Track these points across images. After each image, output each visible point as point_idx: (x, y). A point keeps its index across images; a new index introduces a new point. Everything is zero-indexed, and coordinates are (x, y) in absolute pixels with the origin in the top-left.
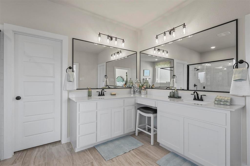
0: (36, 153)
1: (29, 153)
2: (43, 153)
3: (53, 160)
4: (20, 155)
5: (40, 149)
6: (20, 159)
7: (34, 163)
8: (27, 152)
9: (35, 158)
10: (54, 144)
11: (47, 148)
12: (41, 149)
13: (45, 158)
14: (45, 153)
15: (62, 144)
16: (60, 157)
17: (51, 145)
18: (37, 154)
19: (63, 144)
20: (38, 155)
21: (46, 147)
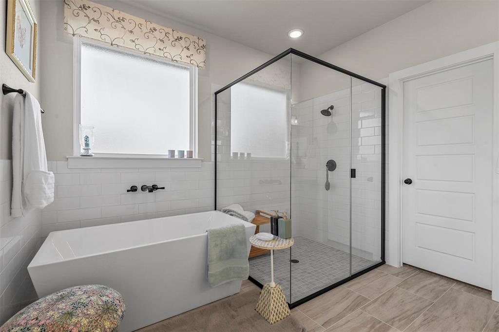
0: (431, 281)
1: (422, 275)
2: (441, 288)
3: (447, 309)
4: (408, 270)
5: (441, 281)
6: (404, 275)
7: (417, 291)
8: (419, 274)
9: (423, 287)
10: (473, 289)
11: (454, 286)
12: (443, 282)
13: (439, 297)
14: (445, 291)
15: (491, 300)
16: (465, 313)
17: (466, 288)
18: (431, 284)
19: (493, 301)
20: (431, 286)
21: (455, 284)
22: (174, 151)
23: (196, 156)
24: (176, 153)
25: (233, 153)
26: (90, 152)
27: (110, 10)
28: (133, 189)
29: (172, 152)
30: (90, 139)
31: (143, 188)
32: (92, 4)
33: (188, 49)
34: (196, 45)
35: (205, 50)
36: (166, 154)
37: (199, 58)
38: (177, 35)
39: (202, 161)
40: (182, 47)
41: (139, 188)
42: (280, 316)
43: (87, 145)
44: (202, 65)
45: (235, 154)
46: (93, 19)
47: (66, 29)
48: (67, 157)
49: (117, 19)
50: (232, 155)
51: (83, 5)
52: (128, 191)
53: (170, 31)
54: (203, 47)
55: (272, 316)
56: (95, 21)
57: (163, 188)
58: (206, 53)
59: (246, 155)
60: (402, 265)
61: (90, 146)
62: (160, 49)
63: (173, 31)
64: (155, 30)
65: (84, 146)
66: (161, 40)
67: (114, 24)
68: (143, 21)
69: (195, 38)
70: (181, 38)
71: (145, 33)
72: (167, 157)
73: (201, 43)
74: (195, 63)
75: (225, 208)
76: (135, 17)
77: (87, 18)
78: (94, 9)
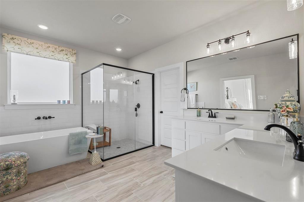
22: (65, 101)
23: (71, 102)
24: (61, 102)
25: (92, 101)
26: (16, 102)
27: (26, 39)
28: (39, 118)
29: (59, 101)
30: (16, 96)
31: (44, 118)
32: (17, 37)
33: (67, 55)
34: (71, 53)
35: (76, 55)
36: (56, 102)
37: (73, 59)
38: (60, 49)
39: (75, 105)
40: (64, 54)
41: (42, 118)
42: (97, 163)
43: (14, 99)
44: (74, 62)
45: (93, 101)
46: (17, 43)
47: (3, 48)
48: (4, 105)
49: (29, 43)
50: (91, 102)
51: (12, 38)
52: (36, 119)
53: (57, 47)
54: (75, 54)
55: (93, 163)
56: (18, 44)
57: (54, 117)
58: (76, 56)
59: (99, 102)
60: (160, 146)
61: (16, 100)
62: (52, 55)
63: (59, 47)
64: (49, 47)
65: (13, 99)
66: (53, 52)
67: (28, 45)
68: (43, 43)
69: (71, 50)
70: (63, 50)
71: (44, 49)
72: (57, 103)
73: (74, 52)
74: (71, 61)
75: (86, 126)
76: (39, 42)
77: (14, 43)
78: (18, 39)
